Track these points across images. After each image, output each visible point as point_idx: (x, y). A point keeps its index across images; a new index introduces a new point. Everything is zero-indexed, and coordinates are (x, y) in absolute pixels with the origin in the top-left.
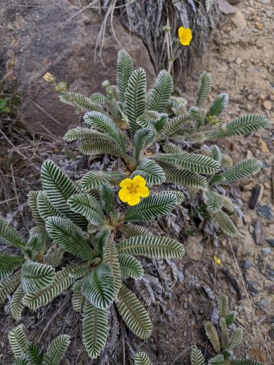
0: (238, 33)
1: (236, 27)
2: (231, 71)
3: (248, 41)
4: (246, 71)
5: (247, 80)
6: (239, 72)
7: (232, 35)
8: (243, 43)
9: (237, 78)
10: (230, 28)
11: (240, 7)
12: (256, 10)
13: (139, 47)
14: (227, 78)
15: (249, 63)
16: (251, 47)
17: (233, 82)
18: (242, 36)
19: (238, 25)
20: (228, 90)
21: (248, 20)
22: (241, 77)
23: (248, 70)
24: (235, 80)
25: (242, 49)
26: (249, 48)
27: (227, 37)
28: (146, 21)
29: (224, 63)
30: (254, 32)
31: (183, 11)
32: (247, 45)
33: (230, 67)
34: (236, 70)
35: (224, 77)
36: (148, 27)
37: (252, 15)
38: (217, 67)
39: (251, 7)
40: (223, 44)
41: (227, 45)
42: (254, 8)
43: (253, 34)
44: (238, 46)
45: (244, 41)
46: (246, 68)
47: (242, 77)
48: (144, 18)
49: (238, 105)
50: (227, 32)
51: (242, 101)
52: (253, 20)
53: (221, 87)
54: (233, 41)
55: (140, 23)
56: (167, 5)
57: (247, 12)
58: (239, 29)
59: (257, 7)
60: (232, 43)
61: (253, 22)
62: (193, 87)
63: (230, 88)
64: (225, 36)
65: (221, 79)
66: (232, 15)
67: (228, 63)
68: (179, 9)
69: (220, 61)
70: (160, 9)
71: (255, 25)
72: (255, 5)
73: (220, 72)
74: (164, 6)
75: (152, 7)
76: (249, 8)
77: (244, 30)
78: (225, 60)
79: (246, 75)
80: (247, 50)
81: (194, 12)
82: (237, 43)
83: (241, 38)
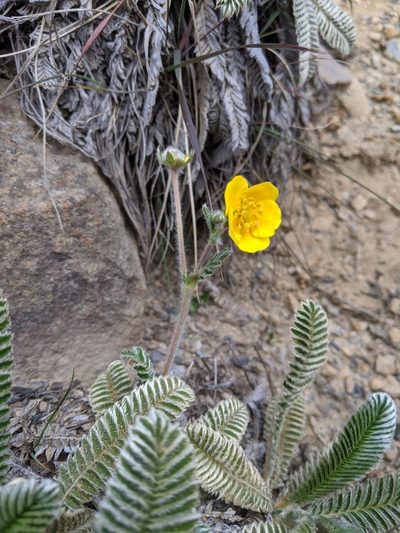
0: (354, 132)
1: (349, 116)
2: (343, 228)
3: (381, 153)
4: (379, 231)
5: (384, 257)
6: (360, 231)
7: (341, 137)
8: (369, 157)
9: (359, 249)
10: (336, 120)
11: (353, 66)
12: (387, 78)
13: (79, 194)
14: (334, 248)
15: (385, 208)
16: (385, 168)
17: (349, 258)
18: (367, 139)
19: (353, 112)
20: (339, 281)
21: (375, 100)
22: (367, 244)
23: (384, 227)
24: (354, 254)
25: (364, 172)
26: (382, 171)
27: (333, 142)
28: (106, 106)
29: (323, 206)
30: (392, 131)
31: (233, 80)
32: (378, 162)
33: (339, 219)
34: (356, 228)
35: (327, 244)
36: (112, 125)
37: (382, 88)
38: (307, 215)
39: (375, 68)
40: (322, 161)
41: (331, 161)
42: (383, 72)
43: (390, 135)
44: (356, 164)
45: (371, 153)
46: (377, 221)
47: (370, 246)
48: (101, 97)
49: (363, 325)
50: (332, 130)
51: (376, 317)
52: (384, 100)
53: (321, 273)
54: (346, 153)
55: (87, 110)
56: (177, 61)
57: (370, 80)
58: (356, 121)
59: (388, 69)
60: (341, 156)
61: (384, 106)
62: (248, 274)
63: (342, 276)
64: (327, 138)
65: (319, 252)
66: (342, 86)
67: (334, 206)
68: (219, 73)
69: (314, 200)
70: (155, 70)
71: (392, 113)
72: (384, 65)
73: (317, 232)
74: (167, 61)
75: (127, 62)
76: (370, 70)
77: (369, 125)
78: (325, 199)
79: (379, 243)
80: (378, 175)
81: (266, 85)
82: (355, 156)
83: (365, 146)
